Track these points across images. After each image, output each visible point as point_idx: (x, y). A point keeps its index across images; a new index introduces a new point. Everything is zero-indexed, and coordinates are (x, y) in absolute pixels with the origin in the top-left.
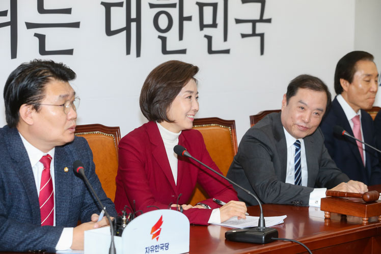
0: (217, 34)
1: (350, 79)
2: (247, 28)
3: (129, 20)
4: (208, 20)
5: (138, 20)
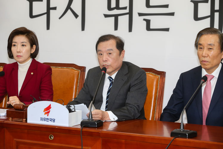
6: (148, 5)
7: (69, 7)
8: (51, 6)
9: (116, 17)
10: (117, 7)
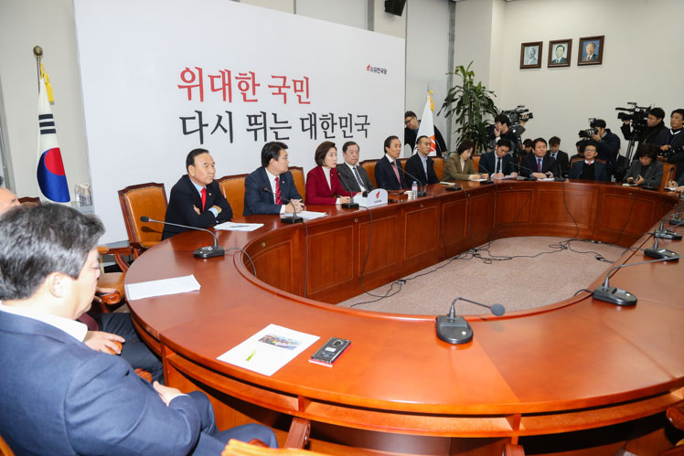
0: (347, 130)
1: (389, 147)
2: (360, 127)
3: (311, 125)
4: (344, 124)
5: (315, 125)
6: (276, 122)
7: (219, 124)
8: (204, 123)
9: (255, 130)
10: (256, 124)
